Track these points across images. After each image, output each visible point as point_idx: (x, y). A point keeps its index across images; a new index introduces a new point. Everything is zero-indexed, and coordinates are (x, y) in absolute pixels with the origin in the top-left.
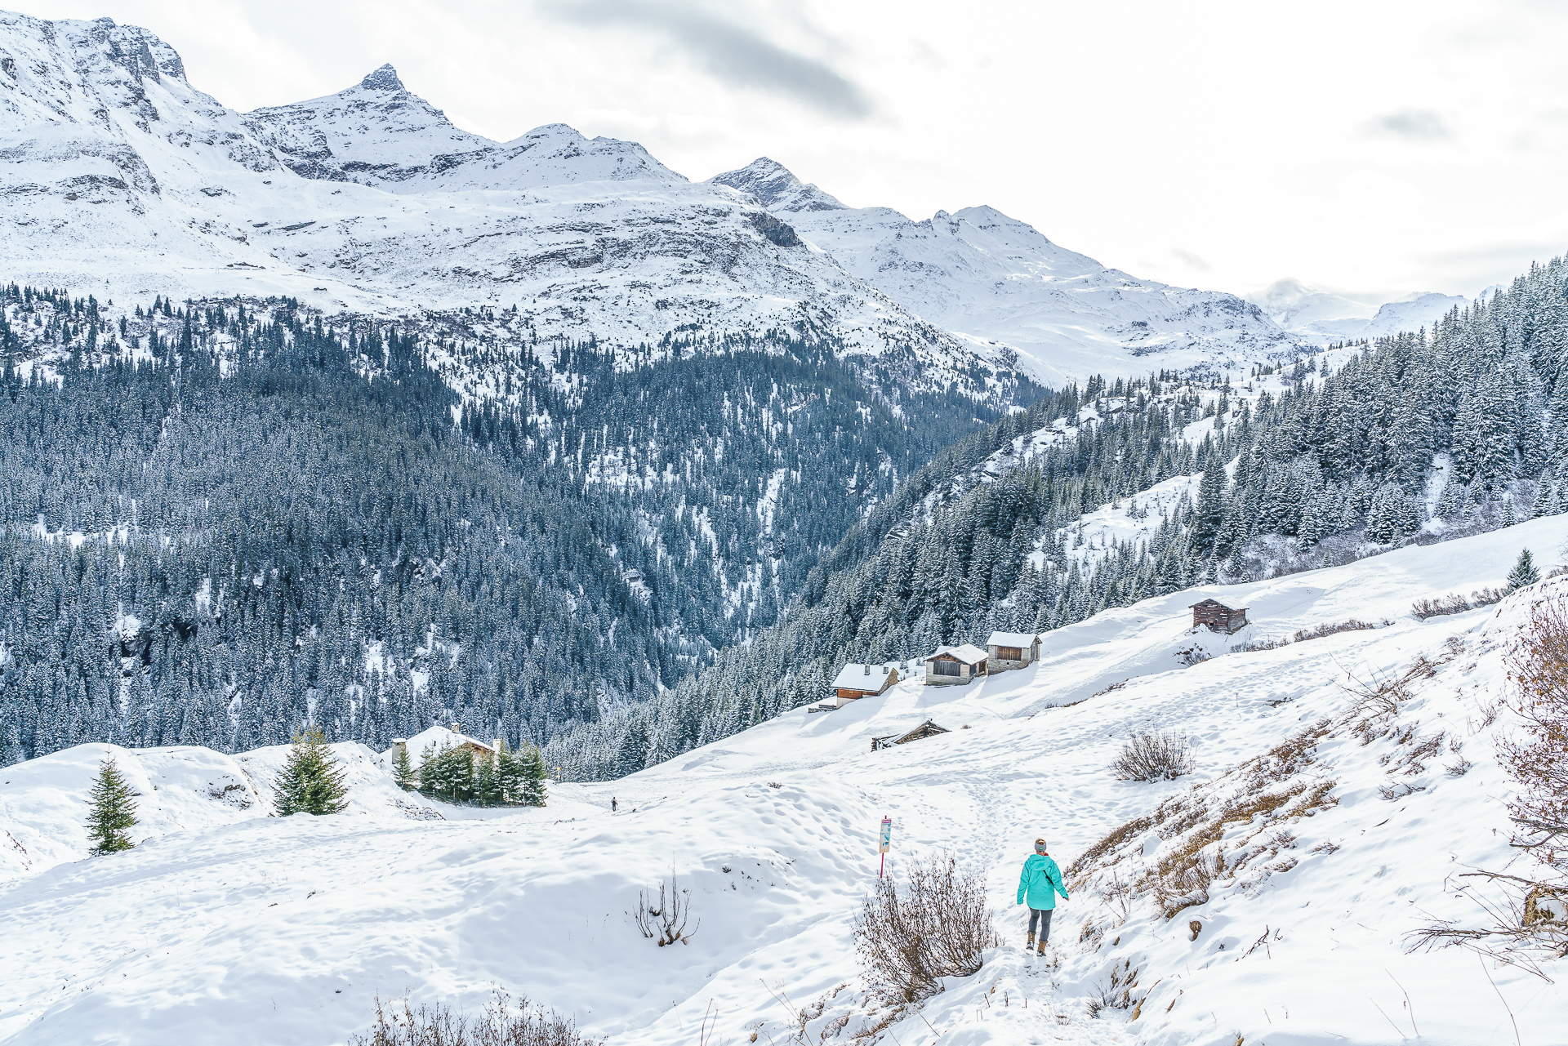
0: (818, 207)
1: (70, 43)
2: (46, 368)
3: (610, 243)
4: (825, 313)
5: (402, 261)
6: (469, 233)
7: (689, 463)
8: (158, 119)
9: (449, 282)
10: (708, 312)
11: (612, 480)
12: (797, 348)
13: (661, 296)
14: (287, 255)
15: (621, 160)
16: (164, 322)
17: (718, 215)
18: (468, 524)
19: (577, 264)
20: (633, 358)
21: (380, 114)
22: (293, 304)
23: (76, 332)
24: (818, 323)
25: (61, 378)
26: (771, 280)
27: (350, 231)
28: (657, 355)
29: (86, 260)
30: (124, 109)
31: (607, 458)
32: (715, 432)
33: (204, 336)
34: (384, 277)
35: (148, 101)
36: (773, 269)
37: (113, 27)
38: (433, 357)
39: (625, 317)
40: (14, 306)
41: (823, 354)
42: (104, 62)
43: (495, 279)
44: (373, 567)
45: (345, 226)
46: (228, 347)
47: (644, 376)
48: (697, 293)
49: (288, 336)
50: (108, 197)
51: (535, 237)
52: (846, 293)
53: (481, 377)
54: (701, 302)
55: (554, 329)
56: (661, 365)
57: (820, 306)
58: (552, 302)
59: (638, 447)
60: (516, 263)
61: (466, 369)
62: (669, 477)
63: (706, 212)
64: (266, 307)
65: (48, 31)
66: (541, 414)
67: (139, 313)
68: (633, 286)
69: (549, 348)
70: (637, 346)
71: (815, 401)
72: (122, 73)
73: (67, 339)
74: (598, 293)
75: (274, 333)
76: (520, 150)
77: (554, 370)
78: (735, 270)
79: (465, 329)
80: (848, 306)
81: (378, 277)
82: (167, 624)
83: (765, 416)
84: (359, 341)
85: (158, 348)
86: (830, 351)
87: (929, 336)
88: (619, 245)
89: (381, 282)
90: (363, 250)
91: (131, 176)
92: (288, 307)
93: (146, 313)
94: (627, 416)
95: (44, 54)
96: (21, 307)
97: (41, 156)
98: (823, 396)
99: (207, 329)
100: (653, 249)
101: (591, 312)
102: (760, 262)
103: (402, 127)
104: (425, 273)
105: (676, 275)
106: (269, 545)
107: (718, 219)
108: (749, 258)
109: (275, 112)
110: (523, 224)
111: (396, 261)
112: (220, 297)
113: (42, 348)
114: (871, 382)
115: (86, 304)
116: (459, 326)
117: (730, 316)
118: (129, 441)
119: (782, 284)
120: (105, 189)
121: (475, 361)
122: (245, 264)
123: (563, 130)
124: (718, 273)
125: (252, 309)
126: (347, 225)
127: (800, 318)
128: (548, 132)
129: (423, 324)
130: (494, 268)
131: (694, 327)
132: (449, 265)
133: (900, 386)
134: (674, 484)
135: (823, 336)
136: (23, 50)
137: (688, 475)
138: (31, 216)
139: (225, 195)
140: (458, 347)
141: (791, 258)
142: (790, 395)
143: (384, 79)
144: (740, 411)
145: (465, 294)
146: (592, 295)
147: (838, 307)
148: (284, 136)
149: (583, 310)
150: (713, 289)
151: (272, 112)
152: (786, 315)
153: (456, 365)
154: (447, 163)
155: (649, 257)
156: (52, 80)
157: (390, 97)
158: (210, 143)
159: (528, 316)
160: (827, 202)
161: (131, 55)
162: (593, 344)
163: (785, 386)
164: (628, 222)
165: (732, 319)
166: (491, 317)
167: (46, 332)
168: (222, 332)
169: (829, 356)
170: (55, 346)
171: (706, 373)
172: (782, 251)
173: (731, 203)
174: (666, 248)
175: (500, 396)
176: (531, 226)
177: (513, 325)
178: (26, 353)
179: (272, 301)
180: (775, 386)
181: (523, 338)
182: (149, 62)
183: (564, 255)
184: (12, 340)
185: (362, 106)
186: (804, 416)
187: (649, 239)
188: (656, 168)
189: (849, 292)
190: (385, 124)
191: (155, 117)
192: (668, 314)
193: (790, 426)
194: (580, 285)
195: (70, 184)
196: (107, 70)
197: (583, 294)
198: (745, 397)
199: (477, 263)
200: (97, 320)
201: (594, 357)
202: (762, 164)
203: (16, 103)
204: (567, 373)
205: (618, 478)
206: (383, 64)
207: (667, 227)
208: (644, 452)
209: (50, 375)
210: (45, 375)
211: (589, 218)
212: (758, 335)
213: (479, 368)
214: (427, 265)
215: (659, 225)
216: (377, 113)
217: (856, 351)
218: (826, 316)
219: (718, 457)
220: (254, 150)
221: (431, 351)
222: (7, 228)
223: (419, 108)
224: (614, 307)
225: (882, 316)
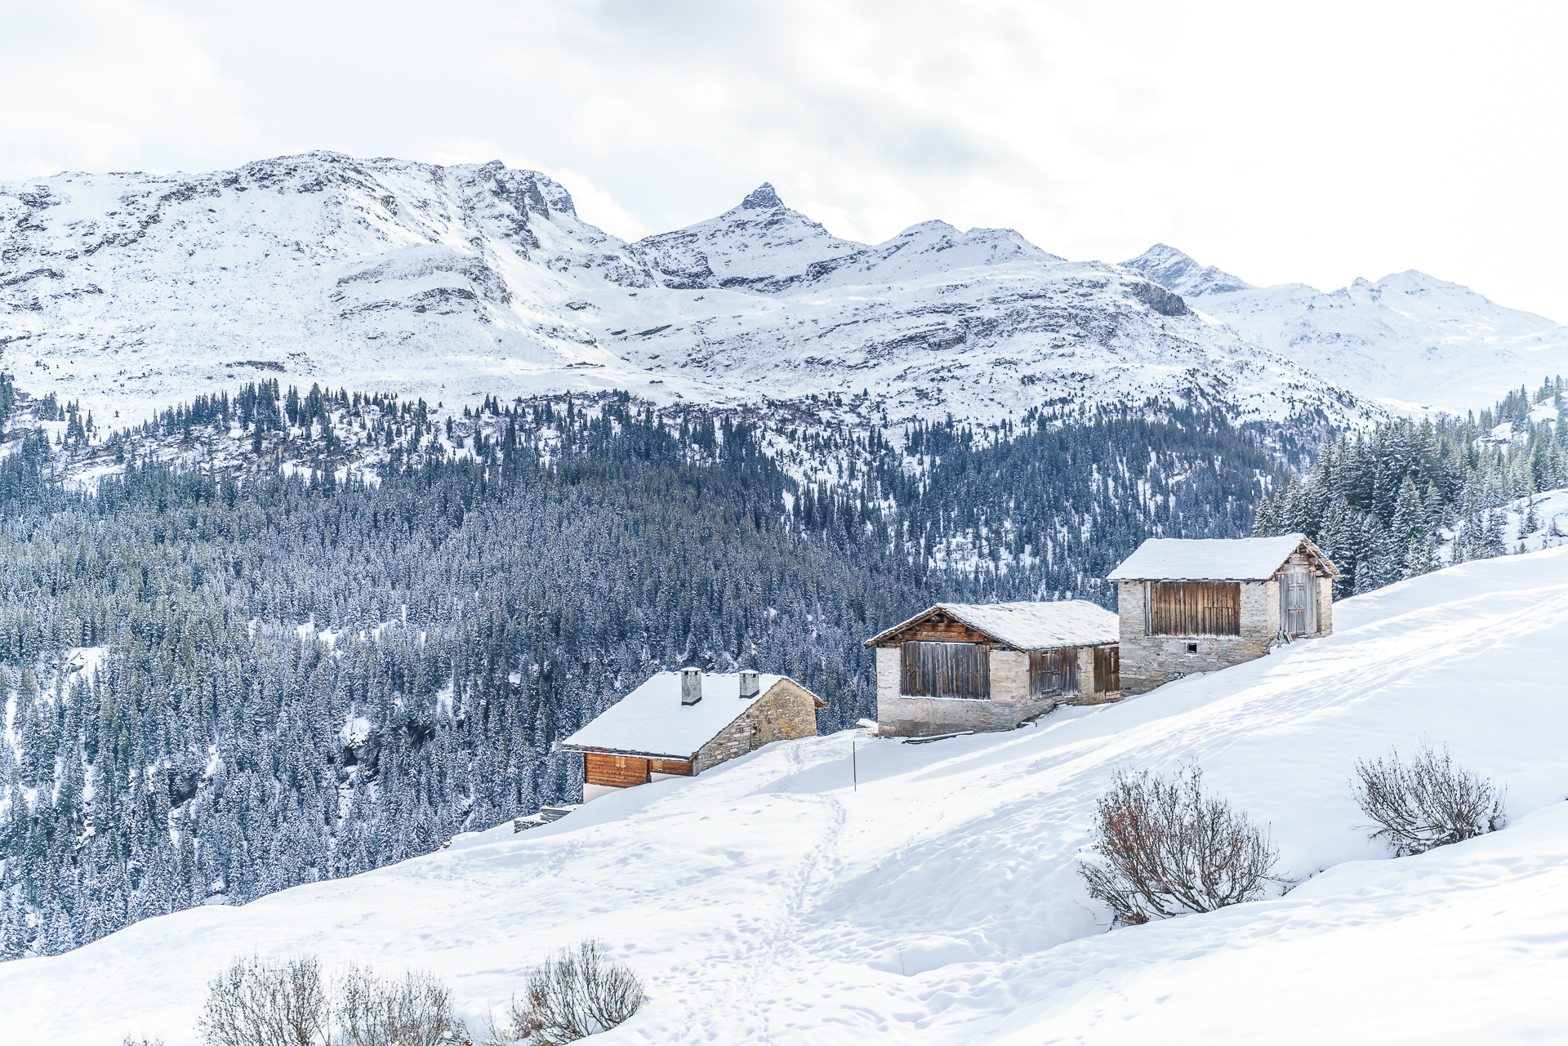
0: (1220, 289)
1: (458, 184)
2: (367, 470)
3: (974, 323)
4: (1218, 380)
5: (755, 355)
6: (825, 324)
7: (1050, 544)
8: (538, 247)
9: (801, 372)
10: (1081, 385)
11: (960, 566)
12: (1184, 416)
13: (1028, 372)
14: (640, 358)
15: (995, 247)
16: (490, 421)
17: (1095, 286)
18: (773, 612)
19: (938, 346)
20: (992, 435)
21: (760, 231)
22: (624, 397)
23: (399, 433)
24: (1211, 391)
25: (379, 480)
26: (1155, 349)
27: (704, 331)
28: (1019, 430)
29: (427, 368)
30: (506, 239)
31: (954, 542)
32: (1082, 506)
33: (529, 433)
34: (736, 373)
35: (529, 231)
36: (1157, 338)
37: (502, 168)
38: (770, 444)
39: (987, 395)
40: (343, 411)
41: (1215, 421)
42: (490, 199)
43: (849, 367)
44: (657, 662)
45: (700, 328)
46: (552, 442)
47: (1001, 452)
48: (1068, 367)
49: (616, 428)
50: (456, 307)
51: (893, 322)
52: (1243, 359)
53: (823, 463)
54: (1073, 375)
55: (907, 412)
56: (1021, 440)
57: (1212, 373)
58: (907, 384)
59: (990, 529)
60: (872, 349)
61: (806, 455)
62: (1027, 560)
63: (1081, 284)
64: (597, 402)
65: (437, 174)
66: (886, 498)
67: (467, 413)
68: (998, 363)
69: (901, 431)
70: (998, 423)
71: (1202, 469)
72: (507, 207)
73: (390, 441)
74: (957, 373)
75: (601, 427)
76: (894, 249)
77: (905, 453)
78: (1113, 342)
79: (810, 416)
80: (1246, 372)
81: (729, 373)
82: (400, 728)
83: (1140, 488)
84: (691, 430)
85: (482, 447)
86: (1224, 419)
87: (1346, 400)
88: (983, 324)
89: (732, 377)
90: (715, 348)
91: (482, 287)
92: (619, 400)
93: (473, 413)
94: (980, 495)
95: (429, 192)
96: (348, 412)
97: (397, 274)
98: (1211, 464)
99: (534, 425)
100: (1022, 326)
101: (949, 392)
102: (1142, 332)
103: (781, 241)
104: (777, 366)
105: (1046, 350)
106: (529, 637)
107: (1094, 291)
108: (1130, 329)
109: (661, 239)
110: (882, 310)
111: (748, 356)
112: (551, 394)
113: (364, 451)
114: (1274, 450)
115: (415, 407)
116: (803, 412)
117: (1107, 388)
118: (419, 535)
119: (1168, 353)
120: (454, 300)
121: (817, 446)
122: (584, 363)
123: (938, 225)
124: (1095, 346)
125: (582, 404)
126: (702, 326)
127: (1187, 385)
128: (922, 229)
129: (762, 412)
130: (848, 356)
131: (1064, 401)
132: (800, 355)
133: (1309, 453)
134: (1033, 567)
135: (1215, 404)
136: (407, 189)
137: (1050, 557)
138: (380, 330)
139: (589, 308)
140: (800, 433)
141: (1178, 326)
142: (1172, 464)
143: (764, 198)
144: (1111, 483)
145: (816, 383)
146: (950, 375)
147: (1234, 374)
148: (667, 260)
149: (940, 390)
150: (1088, 362)
151: (657, 239)
152: (1171, 383)
153: (795, 451)
154: (821, 270)
155: (1017, 336)
156: (431, 213)
157: (769, 214)
158: (588, 266)
159: (879, 399)
160: (1230, 283)
161: (517, 192)
162: (950, 424)
163: (1165, 454)
164: (994, 300)
165: (1108, 391)
166: (839, 403)
167: (369, 435)
168: (549, 428)
169: (1222, 423)
170: (377, 448)
171: (1072, 444)
172: (1169, 320)
173: (1108, 275)
174: (1035, 323)
175: (842, 482)
176: (890, 312)
177: (863, 410)
178: (349, 457)
179: (603, 395)
180: (1153, 455)
181: (873, 422)
182: (538, 198)
183: (924, 337)
184: (333, 444)
185: (742, 225)
186: (1189, 486)
187: (1017, 316)
188: (1032, 252)
189: (1247, 357)
190: (765, 240)
191: (536, 245)
192: (1031, 389)
193: (1172, 500)
194: (938, 366)
195: (420, 297)
196: (492, 206)
197: (940, 375)
198: (1116, 468)
199: (832, 352)
200: (424, 421)
201: (949, 437)
202: (1157, 250)
203: (386, 231)
204: (918, 456)
205: (967, 563)
206: (761, 183)
207: (1037, 302)
208: (997, 533)
209: (371, 478)
210: (364, 478)
211: (952, 299)
212: (1136, 404)
213: (821, 453)
214: (779, 358)
215: (1028, 301)
216: (757, 231)
217: (1256, 417)
218: (1219, 383)
219: (1085, 536)
220: (630, 270)
221: (767, 439)
222: (358, 343)
223: (798, 222)
224: (975, 385)
225: (1286, 381)
